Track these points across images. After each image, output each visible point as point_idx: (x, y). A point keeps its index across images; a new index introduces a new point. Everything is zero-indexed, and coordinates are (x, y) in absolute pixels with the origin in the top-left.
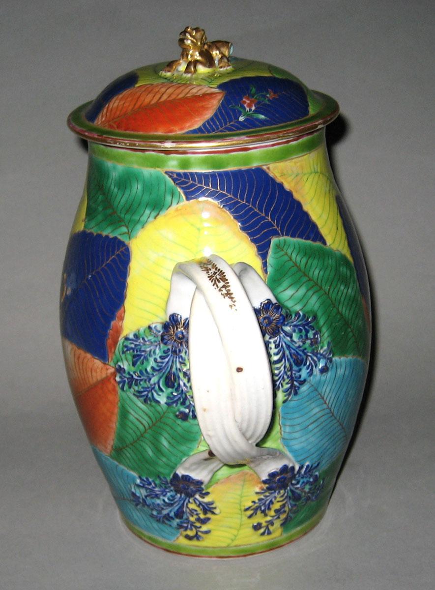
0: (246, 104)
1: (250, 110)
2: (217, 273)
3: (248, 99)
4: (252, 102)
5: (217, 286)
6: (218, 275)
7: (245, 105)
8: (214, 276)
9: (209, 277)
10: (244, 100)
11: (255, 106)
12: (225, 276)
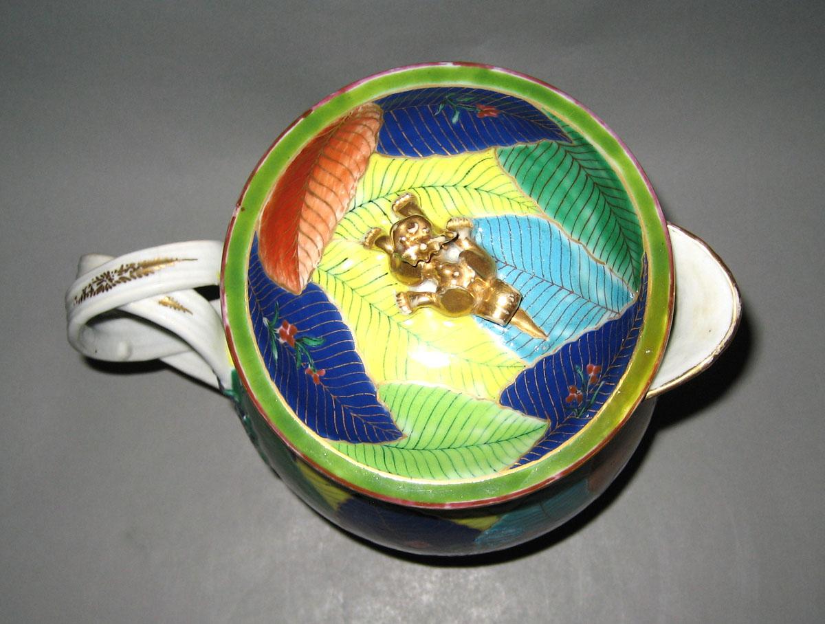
0: (284, 329)
1: (278, 336)
2: (111, 281)
3: (291, 331)
4: (288, 338)
5: (94, 282)
6: (107, 284)
7: (281, 327)
8: (107, 278)
9: (108, 273)
10: (289, 326)
11: (285, 343)
12: (103, 291)
